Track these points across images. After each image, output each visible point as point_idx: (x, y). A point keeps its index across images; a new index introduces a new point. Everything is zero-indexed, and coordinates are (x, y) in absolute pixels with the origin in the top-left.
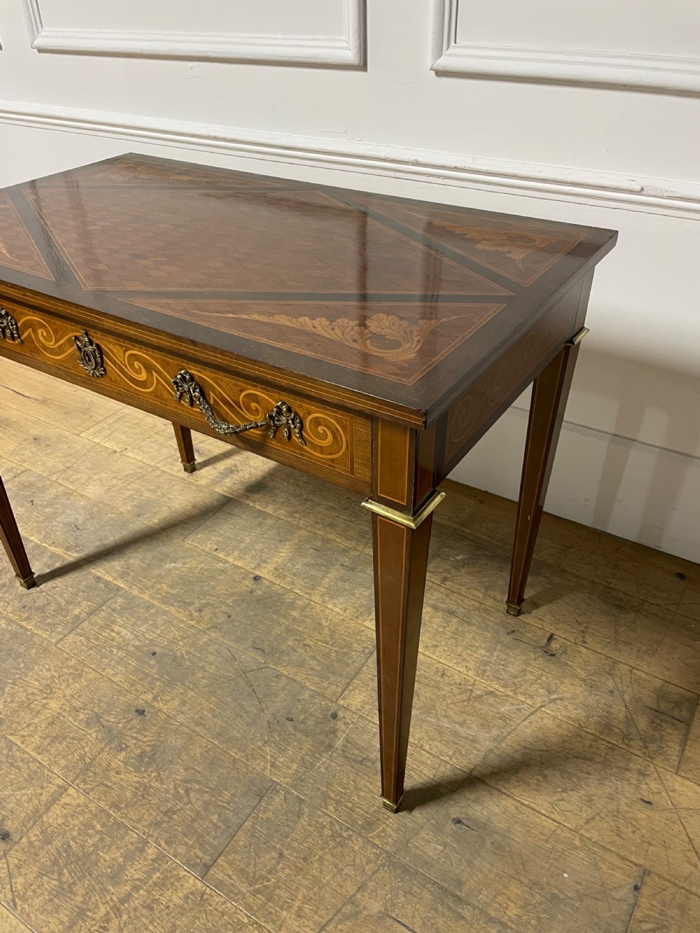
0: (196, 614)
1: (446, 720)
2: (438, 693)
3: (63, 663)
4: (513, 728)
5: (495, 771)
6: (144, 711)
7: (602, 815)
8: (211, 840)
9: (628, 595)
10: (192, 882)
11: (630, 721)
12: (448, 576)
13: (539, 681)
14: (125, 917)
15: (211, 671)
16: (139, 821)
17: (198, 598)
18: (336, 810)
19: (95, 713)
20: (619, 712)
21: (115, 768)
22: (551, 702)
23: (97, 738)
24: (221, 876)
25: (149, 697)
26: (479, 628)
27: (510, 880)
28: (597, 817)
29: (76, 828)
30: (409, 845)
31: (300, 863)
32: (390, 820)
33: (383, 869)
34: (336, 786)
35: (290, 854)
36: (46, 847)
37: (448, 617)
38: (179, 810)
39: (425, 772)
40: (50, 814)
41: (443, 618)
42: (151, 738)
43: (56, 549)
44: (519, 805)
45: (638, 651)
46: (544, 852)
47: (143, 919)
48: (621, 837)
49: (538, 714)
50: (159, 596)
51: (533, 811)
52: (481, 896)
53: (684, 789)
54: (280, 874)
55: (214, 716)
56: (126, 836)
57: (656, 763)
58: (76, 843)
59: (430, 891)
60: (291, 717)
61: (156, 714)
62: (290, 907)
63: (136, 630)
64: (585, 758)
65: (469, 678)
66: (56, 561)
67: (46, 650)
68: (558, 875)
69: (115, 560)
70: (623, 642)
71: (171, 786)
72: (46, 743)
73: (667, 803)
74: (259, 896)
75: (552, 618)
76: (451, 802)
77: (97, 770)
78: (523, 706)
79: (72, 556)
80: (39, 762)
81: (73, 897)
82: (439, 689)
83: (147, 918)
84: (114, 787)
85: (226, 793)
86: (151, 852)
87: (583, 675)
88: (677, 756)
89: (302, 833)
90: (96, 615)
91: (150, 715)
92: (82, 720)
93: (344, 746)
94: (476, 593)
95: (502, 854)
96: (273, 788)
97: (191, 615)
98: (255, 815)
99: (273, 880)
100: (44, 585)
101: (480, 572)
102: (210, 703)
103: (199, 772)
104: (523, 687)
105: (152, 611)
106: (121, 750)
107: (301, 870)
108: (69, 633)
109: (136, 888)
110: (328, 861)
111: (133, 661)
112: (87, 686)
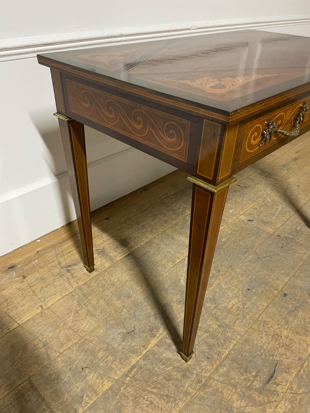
23: (303, 312)
25: (276, 292)
111: (254, 298)
112: (271, 318)
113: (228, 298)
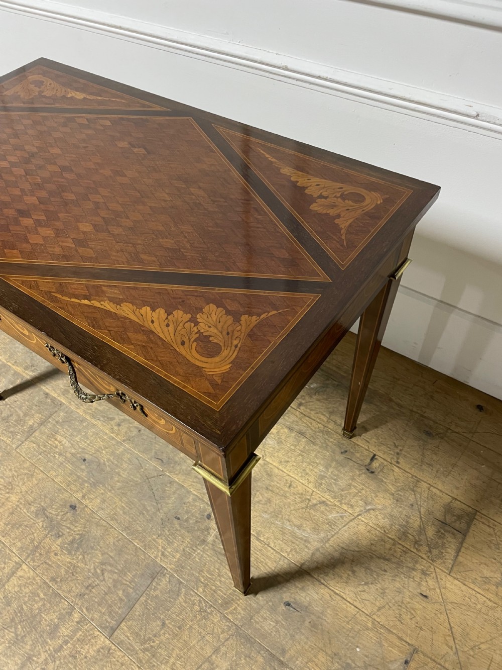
0: (116, 428)
1: (288, 523)
2: (285, 501)
3: (20, 465)
4: (335, 532)
5: (319, 566)
6: (76, 507)
7: (390, 604)
8: (117, 610)
9: (437, 423)
10: (103, 641)
11: (422, 530)
12: (303, 402)
13: (360, 494)
14: (58, 662)
15: (124, 476)
16: (69, 592)
17: (118, 414)
18: (204, 591)
19: (42, 506)
20: (415, 522)
21: (54, 551)
22: (365, 512)
23: (43, 526)
24: (122, 637)
25: (79, 495)
26: (320, 447)
27: (319, 651)
28: (387, 607)
29: (27, 595)
30: (252, 620)
31: (176, 630)
32: (241, 601)
33: (232, 638)
34: (205, 572)
35: (169, 623)
36: (7, 608)
37: (298, 437)
38: (96, 585)
39: (269, 564)
40: (10, 583)
41: (295, 438)
42: (79, 529)
43: (17, 368)
44: (332, 593)
45: (437, 472)
46: (345, 631)
47: (70, 665)
48: (401, 623)
49: (356, 521)
50: (90, 411)
51: (341, 599)
52: (298, 662)
53: (453, 587)
54: (162, 637)
55: (124, 513)
56: (60, 603)
57: (435, 565)
58: (27, 606)
59: (263, 656)
60: (178, 516)
61: (84, 509)
62: (167, 662)
63: (73, 439)
64: (385, 559)
65: (309, 489)
66: (17, 379)
67: (8, 453)
68: (352, 649)
69: (59, 379)
70: (427, 464)
71: (92, 567)
72: (8, 529)
73: (439, 597)
74: (147, 653)
75: (376, 441)
76: (285, 589)
77: (42, 551)
78: (346, 514)
79: (29, 375)
80: (3, 543)
81: (24, 646)
82: (286, 497)
83: (72, 664)
84: (53, 565)
85: (129, 574)
86: (76, 616)
87: (393, 489)
88: (452, 560)
89: (179, 608)
90: (45, 425)
91: (80, 509)
92: (33, 511)
93: (214, 541)
94: (322, 417)
95: (316, 631)
96: (162, 571)
97: (112, 429)
98: (148, 592)
99: (157, 642)
100: (8, 398)
101: (326, 399)
102: (122, 502)
103: (111, 557)
104: (348, 499)
105: (84, 424)
106: (59, 537)
107: (176, 635)
108: (25, 440)
109: (66, 642)
110: (195, 629)
111: (69, 466)
112: (37, 485)
113: (72, 435)
